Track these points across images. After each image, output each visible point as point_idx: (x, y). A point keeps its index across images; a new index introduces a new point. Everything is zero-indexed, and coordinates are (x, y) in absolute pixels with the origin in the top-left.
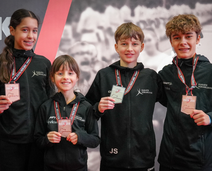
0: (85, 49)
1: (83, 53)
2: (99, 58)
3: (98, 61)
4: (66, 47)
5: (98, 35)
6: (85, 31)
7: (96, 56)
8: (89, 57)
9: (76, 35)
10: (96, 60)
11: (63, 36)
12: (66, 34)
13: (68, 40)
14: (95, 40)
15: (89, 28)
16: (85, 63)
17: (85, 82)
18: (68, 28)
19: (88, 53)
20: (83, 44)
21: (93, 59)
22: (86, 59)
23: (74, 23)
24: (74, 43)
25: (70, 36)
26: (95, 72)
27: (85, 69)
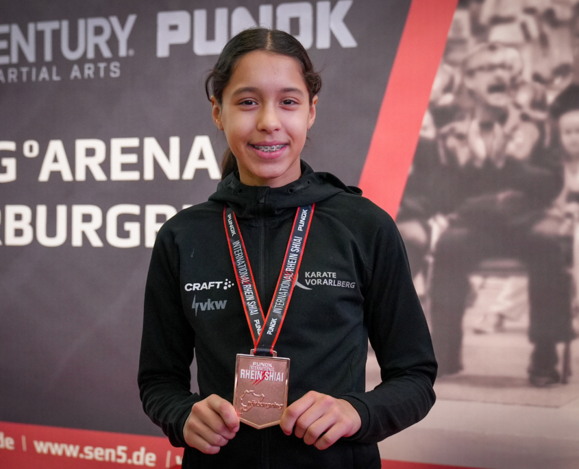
0: (497, 58)
1: (491, 68)
2: (527, 76)
3: (523, 83)
4: (457, 55)
5: (524, 27)
6: (497, 20)
7: (520, 73)
8: (505, 75)
9: (479, 30)
10: (519, 79)
11: (451, 34)
12: (458, 29)
13: (461, 42)
14: (518, 37)
15: (506, 12)
16: (497, 88)
17: (497, 128)
18: (462, 17)
19: (503, 66)
20: (493, 48)
21: (513, 79)
22: (499, 79)
23: (474, 6)
24: (473, 46)
25: (466, 32)
26: (518, 106)
27: (498, 100)
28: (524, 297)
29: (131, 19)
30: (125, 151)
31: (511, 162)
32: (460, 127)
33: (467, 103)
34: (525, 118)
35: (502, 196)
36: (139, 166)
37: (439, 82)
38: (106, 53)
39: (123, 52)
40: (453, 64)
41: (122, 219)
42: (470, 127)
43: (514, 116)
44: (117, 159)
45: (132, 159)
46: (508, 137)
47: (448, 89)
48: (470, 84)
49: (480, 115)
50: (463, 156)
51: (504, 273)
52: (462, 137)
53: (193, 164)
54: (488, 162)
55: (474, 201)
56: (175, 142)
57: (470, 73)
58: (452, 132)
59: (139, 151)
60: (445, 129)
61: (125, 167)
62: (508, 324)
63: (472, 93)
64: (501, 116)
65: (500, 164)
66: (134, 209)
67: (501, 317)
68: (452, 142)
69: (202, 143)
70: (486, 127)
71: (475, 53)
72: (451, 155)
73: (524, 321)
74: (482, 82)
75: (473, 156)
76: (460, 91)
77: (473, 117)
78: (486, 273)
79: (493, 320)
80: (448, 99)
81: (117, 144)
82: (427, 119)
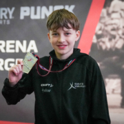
0: (113, 22)
1: (112, 24)
4: (103, 21)
6: (113, 12)
8: (115, 27)
9: (109, 14)
10: (119, 28)
11: (101, 15)
12: (103, 14)
16: (113, 30)
18: (104, 11)
19: (115, 24)
20: (112, 19)
26: (119, 34)
27: (113, 33)
28: (120, 85)
29: (13, 9)
30: (11, 44)
31: (117, 49)
32: (103, 39)
33: (105, 33)
34: (120, 38)
35: (114, 58)
36: (14, 48)
37: (98, 28)
38: (6, 17)
39: (11, 17)
40: (102, 23)
41: (9, 63)
42: (106, 39)
43: (117, 37)
44: (8, 46)
45: (13, 46)
46: (116, 43)
47: (100, 29)
48: (106, 28)
49: (109, 37)
50: (104, 47)
51: (114, 78)
52: (104, 42)
53: (30, 48)
54: (111, 49)
55: (106, 59)
56: (25, 42)
57: (106, 26)
58: (101, 41)
59: (15, 44)
60: (99, 40)
61: (11, 49)
62: (115, 92)
63: (107, 31)
64: (114, 37)
65: (114, 50)
66: (13, 60)
67: (113, 90)
68: (101, 44)
69: (33, 43)
70: (110, 40)
71: (107, 20)
72: (101, 47)
73: (119, 91)
74: (109, 28)
75: (106, 48)
76: (103, 30)
77: (107, 37)
78: (110, 78)
79: (111, 91)
80: (100, 32)
81: (8, 42)
82: (94, 37)
